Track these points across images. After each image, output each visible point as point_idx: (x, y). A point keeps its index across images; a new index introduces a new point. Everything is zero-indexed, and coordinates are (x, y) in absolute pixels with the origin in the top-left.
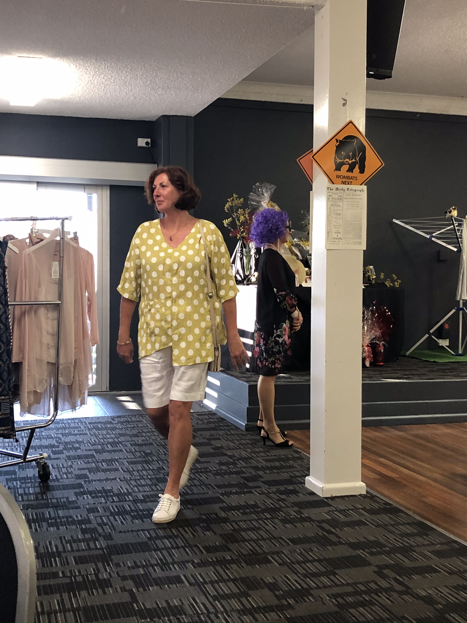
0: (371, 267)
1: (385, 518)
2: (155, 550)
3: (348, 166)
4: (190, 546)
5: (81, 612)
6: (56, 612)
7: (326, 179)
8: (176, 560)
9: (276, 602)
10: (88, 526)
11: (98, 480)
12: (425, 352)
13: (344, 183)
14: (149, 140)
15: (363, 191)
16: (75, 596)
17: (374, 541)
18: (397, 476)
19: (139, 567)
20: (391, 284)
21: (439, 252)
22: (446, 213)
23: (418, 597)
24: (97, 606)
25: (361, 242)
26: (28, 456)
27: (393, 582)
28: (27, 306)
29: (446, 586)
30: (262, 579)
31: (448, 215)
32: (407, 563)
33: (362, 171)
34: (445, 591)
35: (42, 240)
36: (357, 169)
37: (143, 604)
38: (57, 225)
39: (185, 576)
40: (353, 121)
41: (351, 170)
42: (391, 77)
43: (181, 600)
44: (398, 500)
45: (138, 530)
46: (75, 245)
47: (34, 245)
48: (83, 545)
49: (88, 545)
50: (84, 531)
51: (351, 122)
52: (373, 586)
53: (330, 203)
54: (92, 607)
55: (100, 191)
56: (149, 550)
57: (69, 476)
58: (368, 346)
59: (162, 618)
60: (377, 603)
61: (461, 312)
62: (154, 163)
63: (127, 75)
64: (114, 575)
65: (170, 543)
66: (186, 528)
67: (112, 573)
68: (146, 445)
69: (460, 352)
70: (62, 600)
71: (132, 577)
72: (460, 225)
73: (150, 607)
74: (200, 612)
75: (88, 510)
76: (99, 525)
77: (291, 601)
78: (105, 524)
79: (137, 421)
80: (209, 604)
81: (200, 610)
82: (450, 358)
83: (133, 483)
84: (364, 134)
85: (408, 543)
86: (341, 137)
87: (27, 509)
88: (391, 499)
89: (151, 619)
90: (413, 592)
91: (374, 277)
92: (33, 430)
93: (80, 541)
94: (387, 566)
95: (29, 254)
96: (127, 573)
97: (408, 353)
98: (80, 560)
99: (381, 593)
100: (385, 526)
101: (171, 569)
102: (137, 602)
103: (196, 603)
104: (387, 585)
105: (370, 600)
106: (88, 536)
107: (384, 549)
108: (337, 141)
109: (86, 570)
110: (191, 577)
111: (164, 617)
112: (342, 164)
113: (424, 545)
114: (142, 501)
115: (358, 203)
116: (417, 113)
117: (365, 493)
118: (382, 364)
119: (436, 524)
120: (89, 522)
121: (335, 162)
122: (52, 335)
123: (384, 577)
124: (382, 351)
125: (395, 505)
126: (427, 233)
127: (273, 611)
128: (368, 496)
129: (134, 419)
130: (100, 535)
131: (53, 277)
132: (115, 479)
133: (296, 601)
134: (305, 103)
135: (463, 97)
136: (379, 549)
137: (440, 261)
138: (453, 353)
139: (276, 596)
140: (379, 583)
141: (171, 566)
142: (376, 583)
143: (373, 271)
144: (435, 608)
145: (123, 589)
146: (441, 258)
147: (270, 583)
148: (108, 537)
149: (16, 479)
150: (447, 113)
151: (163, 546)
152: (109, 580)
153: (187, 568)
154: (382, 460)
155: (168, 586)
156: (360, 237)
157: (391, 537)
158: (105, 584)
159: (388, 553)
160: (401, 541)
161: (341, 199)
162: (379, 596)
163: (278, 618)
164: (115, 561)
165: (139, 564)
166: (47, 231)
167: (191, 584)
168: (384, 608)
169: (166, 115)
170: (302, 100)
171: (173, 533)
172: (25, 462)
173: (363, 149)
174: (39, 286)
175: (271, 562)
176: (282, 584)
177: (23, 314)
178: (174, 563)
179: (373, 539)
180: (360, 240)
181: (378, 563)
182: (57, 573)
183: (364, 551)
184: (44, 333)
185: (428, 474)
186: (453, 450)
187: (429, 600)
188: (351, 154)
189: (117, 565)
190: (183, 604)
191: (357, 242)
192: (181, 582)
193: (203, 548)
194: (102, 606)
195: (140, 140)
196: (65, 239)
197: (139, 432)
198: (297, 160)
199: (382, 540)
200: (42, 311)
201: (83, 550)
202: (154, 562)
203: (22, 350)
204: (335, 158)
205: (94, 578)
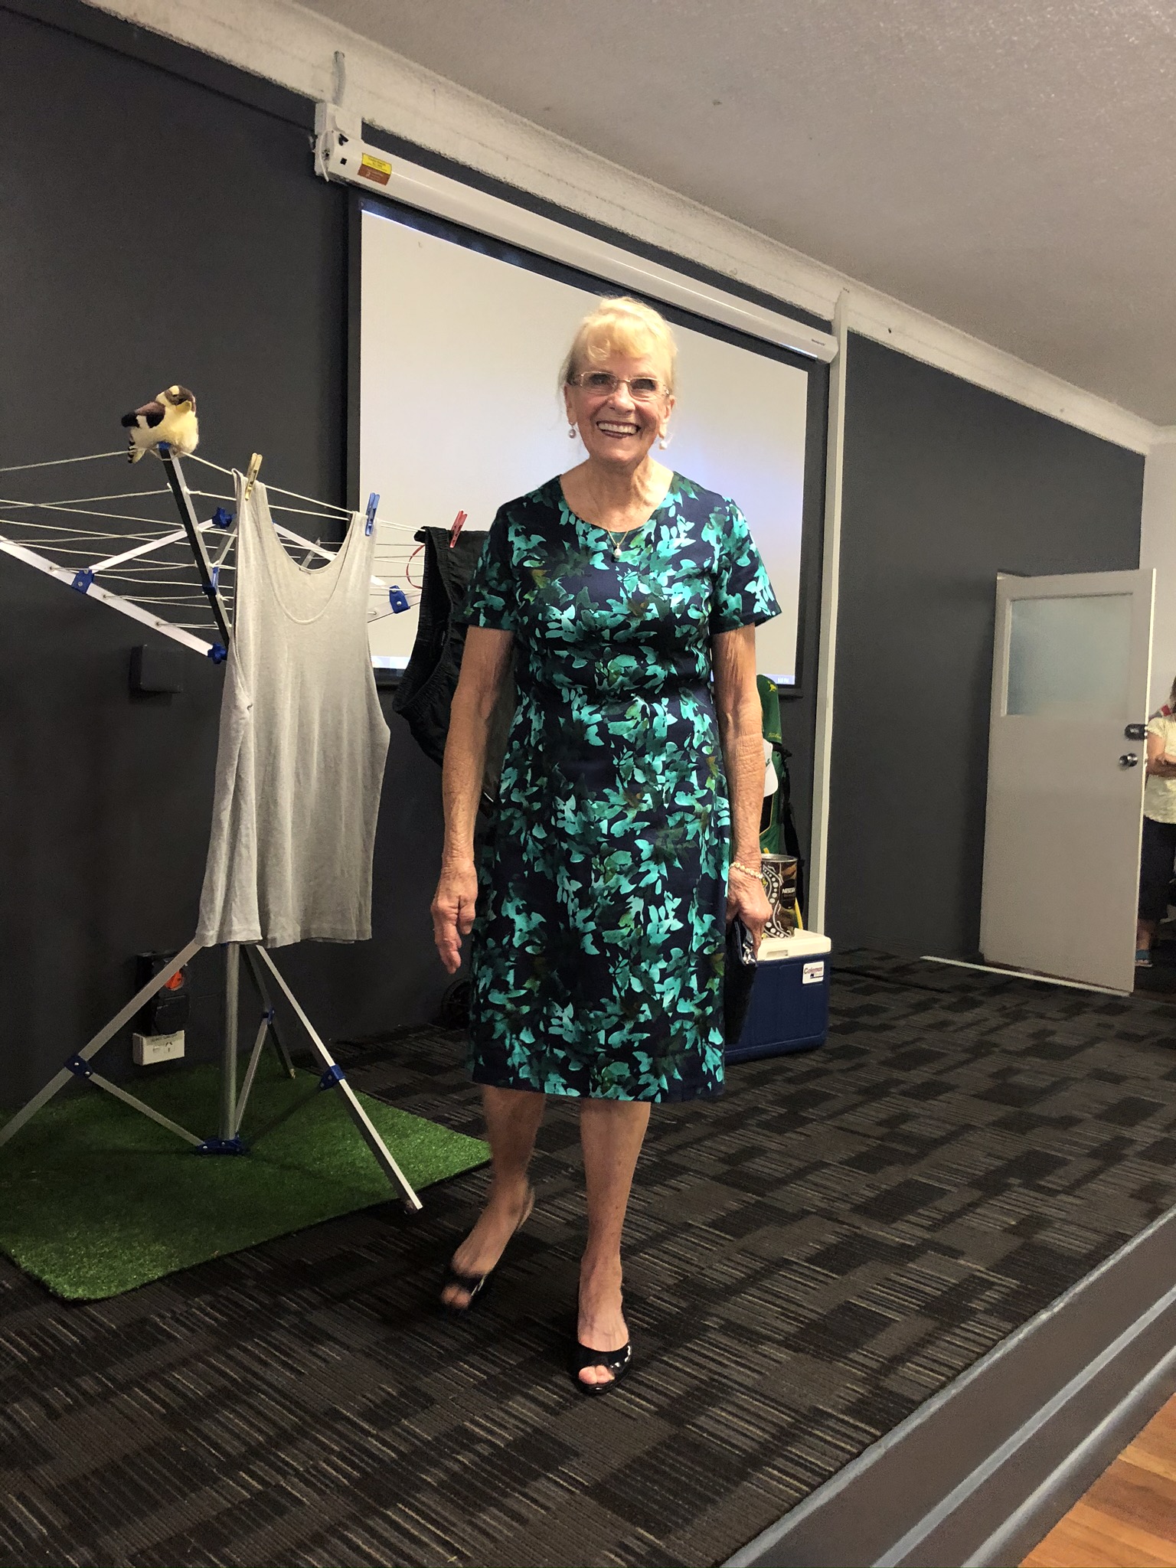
21: (135, 656)
22: (130, 421)
31: (143, 434)
61: (233, 948)
72: (226, 517)
137: (138, 693)
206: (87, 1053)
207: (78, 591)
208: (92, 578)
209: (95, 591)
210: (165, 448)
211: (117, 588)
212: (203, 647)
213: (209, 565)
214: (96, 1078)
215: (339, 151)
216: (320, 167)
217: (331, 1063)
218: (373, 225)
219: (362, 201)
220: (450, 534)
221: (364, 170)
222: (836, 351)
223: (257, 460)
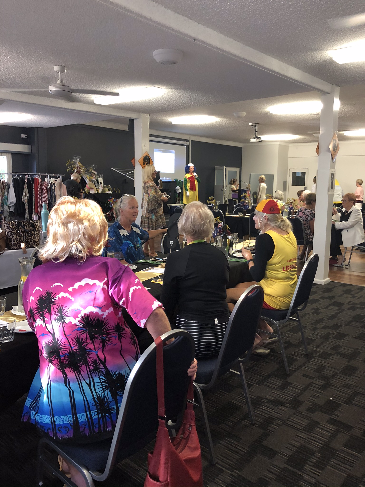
7: (141, 167)
14: (26, 135)
21: (125, 180)
51: (146, 152)
55: (8, 154)
62: (30, 145)
86: (144, 156)
112: (145, 163)
121: (143, 163)
126: (124, 174)
137: (126, 183)
173: (149, 159)
195: (22, 135)
209: (126, 176)
212: (132, 178)
222: (189, 143)
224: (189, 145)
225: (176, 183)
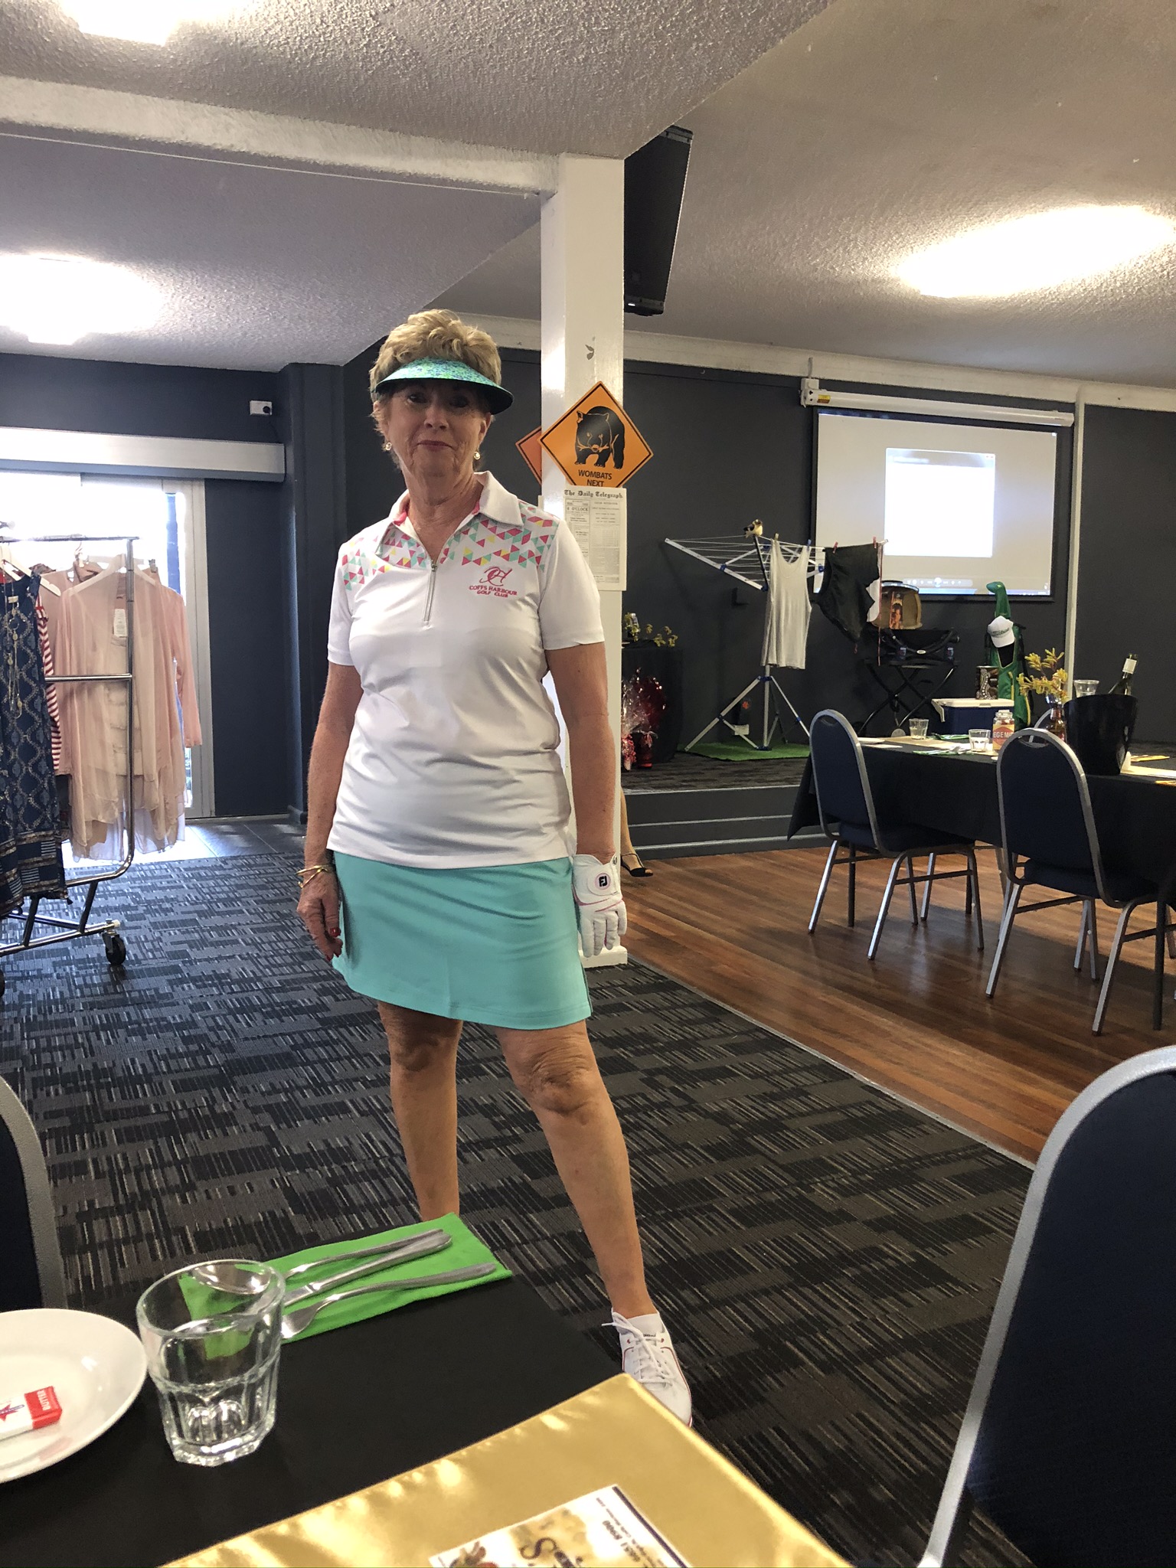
0: (633, 615)
1: (657, 998)
2: (303, 1065)
3: (597, 456)
4: (359, 1056)
5: (188, 1166)
6: (148, 1168)
7: (563, 477)
8: (336, 1078)
9: (496, 1134)
10: (193, 1032)
11: (206, 960)
12: (714, 744)
13: (591, 483)
15: (621, 497)
16: (178, 1142)
17: (641, 1034)
18: (673, 934)
19: (278, 1092)
20: (664, 642)
21: (735, 590)
22: (746, 529)
23: (707, 1114)
24: (215, 1155)
25: (618, 579)
26: (87, 926)
27: (669, 1094)
28: (76, 683)
29: (747, 1097)
30: (472, 1100)
31: (749, 532)
32: (690, 1064)
33: (619, 464)
34: (746, 1103)
35: (96, 573)
36: (611, 461)
37: (288, 1148)
38: (121, 548)
39: (352, 1102)
40: (605, 383)
41: (601, 462)
42: (661, 312)
43: (348, 1140)
44: (674, 970)
45: (276, 1035)
46: (153, 581)
47: (81, 582)
48: (186, 1063)
49: (195, 1060)
50: (186, 1040)
51: (600, 385)
52: (640, 1101)
53: (570, 516)
54: (207, 1156)
55: (188, 489)
56: (294, 1065)
57: (158, 954)
58: (628, 738)
59: (319, 1167)
60: (645, 1126)
61: (767, 684)
62: (279, 442)
63: (231, 297)
64: (240, 1106)
65: (327, 1052)
66: (351, 1029)
67: (235, 1103)
68: (280, 901)
69: (766, 745)
70: (158, 1148)
71: (268, 1108)
72: (767, 549)
73: (300, 1152)
74: (378, 1156)
75: (191, 1007)
76: (211, 1029)
77: (518, 1131)
78: (220, 1028)
79: (264, 865)
80: (391, 1142)
81: (378, 1153)
82: (752, 754)
83: (263, 962)
84: (621, 404)
85: (690, 1034)
86: (585, 409)
87: (91, 1009)
88: (665, 970)
89: (302, 1171)
90: (700, 1107)
91: (637, 631)
92: (94, 885)
93: (181, 1056)
94: (660, 1071)
95: (73, 596)
96: (261, 1102)
97: (689, 747)
98: (183, 1086)
99: (652, 1110)
100: (655, 1011)
101: (329, 1093)
102: (278, 1145)
103: (372, 1141)
104: (661, 1099)
105: (636, 1122)
106: (194, 1047)
107: (655, 1045)
108: (579, 414)
109: (194, 1100)
110: (361, 1103)
111: (322, 1165)
112: (587, 453)
113: (713, 1036)
114: (278, 990)
115: (613, 517)
116: (703, 369)
117: (626, 963)
118: (650, 765)
119: (733, 1005)
120: (193, 1024)
121: (577, 450)
122: (119, 729)
123: (656, 1086)
124: (650, 746)
125: (671, 978)
126: (718, 561)
127: (493, 1147)
128: (632, 967)
129: (258, 860)
130: (213, 1045)
131: (117, 634)
132: (233, 957)
133: (526, 1131)
134: (526, 348)
135: (771, 344)
136: (648, 1046)
137: (736, 604)
138: (755, 746)
139: (495, 1124)
140: (648, 1096)
141: (330, 1088)
142: (644, 1097)
143: (636, 621)
144: (731, 1129)
145: (255, 1127)
146: (738, 601)
147: (486, 1105)
148: (228, 1048)
149: (69, 963)
150: (747, 370)
151: (316, 1058)
152: (231, 1114)
153: (355, 1089)
154: (651, 911)
155: (327, 1119)
156: (617, 570)
157: (666, 1026)
158: (225, 1121)
159: (661, 1051)
160: (681, 1032)
161: (586, 509)
162: (650, 1116)
163: (498, 1156)
164: (240, 1084)
165: (278, 1086)
166: (105, 560)
167: (362, 1113)
168: (658, 1133)
169: (297, 364)
170: (520, 343)
171: (331, 1037)
172: (84, 934)
173: (619, 429)
174: (94, 648)
175: (485, 1073)
176: (505, 1106)
177: (68, 697)
178: (334, 1082)
179: (639, 1030)
180: (616, 576)
181: (646, 1067)
182: (148, 1108)
183: (626, 1050)
184: (107, 728)
185: (719, 929)
186: (757, 893)
187: (722, 1118)
188: (601, 437)
189: (244, 1090)
190: (350, 1143)
191: (612, 578)
192: (347, 1110)
193: (380, 1057)
194: (222, 1154)
195: (253, 404)
196: (135, 571)
197: (268, 882)
198: (517, 444)
199: (651, 1031)
200: (101, 689)
201: (187, 1070)
202: (302, 1082)
203: (70, 756)
204: (577, 444)
205: (208, 1113)
206: (723, 714)
207: (722, 570)
208: (726, 567)
209: (727, 570)
210: (754, 535)
211: (734, 569)
212: (759, 587)
213: (764, 563)
214: (725, 722)
215: (810, 397)
216: (803, 403)
217: (797, 716)
218: (823, 417)
219: (819, 410)
220: (833, 549)
221: (819, 401)
222: (1073, 420)
223: (777, 535)
224: (1072, 429)
225: (995, 602)
